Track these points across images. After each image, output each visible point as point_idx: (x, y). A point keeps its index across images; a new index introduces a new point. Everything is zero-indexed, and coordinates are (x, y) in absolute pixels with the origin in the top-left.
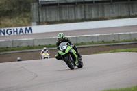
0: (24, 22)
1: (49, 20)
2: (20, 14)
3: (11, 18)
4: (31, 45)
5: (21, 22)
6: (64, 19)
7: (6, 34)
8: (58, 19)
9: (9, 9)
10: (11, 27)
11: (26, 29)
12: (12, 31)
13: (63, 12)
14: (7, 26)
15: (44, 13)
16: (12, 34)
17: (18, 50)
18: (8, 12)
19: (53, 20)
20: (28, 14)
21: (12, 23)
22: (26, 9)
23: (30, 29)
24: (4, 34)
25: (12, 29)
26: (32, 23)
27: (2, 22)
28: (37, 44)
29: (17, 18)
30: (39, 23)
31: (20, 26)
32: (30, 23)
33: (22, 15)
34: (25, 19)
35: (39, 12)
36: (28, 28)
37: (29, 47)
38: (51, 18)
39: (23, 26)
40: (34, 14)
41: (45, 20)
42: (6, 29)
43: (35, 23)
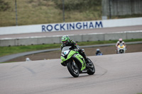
0: (94, 15)
1: (121, 14)
2: (90, 7)
3: (81, 12)
4: (101, 39)
5: (92, 16)
6: (136, 13)
7: (76, 28)
8: (130, 13)
9: (79, 3)
10: (81, 20)
11: (97, 23)
12: (82, 25)
13: (135, 6)
14: (76, 20)
15: (115, 7)
16: (82, 28)
17: (88, 44)
18: (77, 5)
19: (125, 14)
20: (98, 8)
21: (82, 17)
22: (96, 2)
23: (101, 23)
24: (73, 27)
25: (82, 22)
26: (103, 17)
27: (71, 16)
28: (107, 39)
29: (87, 12)
30: (110, 17)
31: (91, 19)
32: (100, 17)
33: (92, 8)
34: (96, 13)
35: (110, 6)
36: (99, 22)
37: (99, 42)
38: (122, 11)
39: (94, 20)
40: (105, 7)
41: (116, 14)
42: (76, 23)
43: (106, 17)
